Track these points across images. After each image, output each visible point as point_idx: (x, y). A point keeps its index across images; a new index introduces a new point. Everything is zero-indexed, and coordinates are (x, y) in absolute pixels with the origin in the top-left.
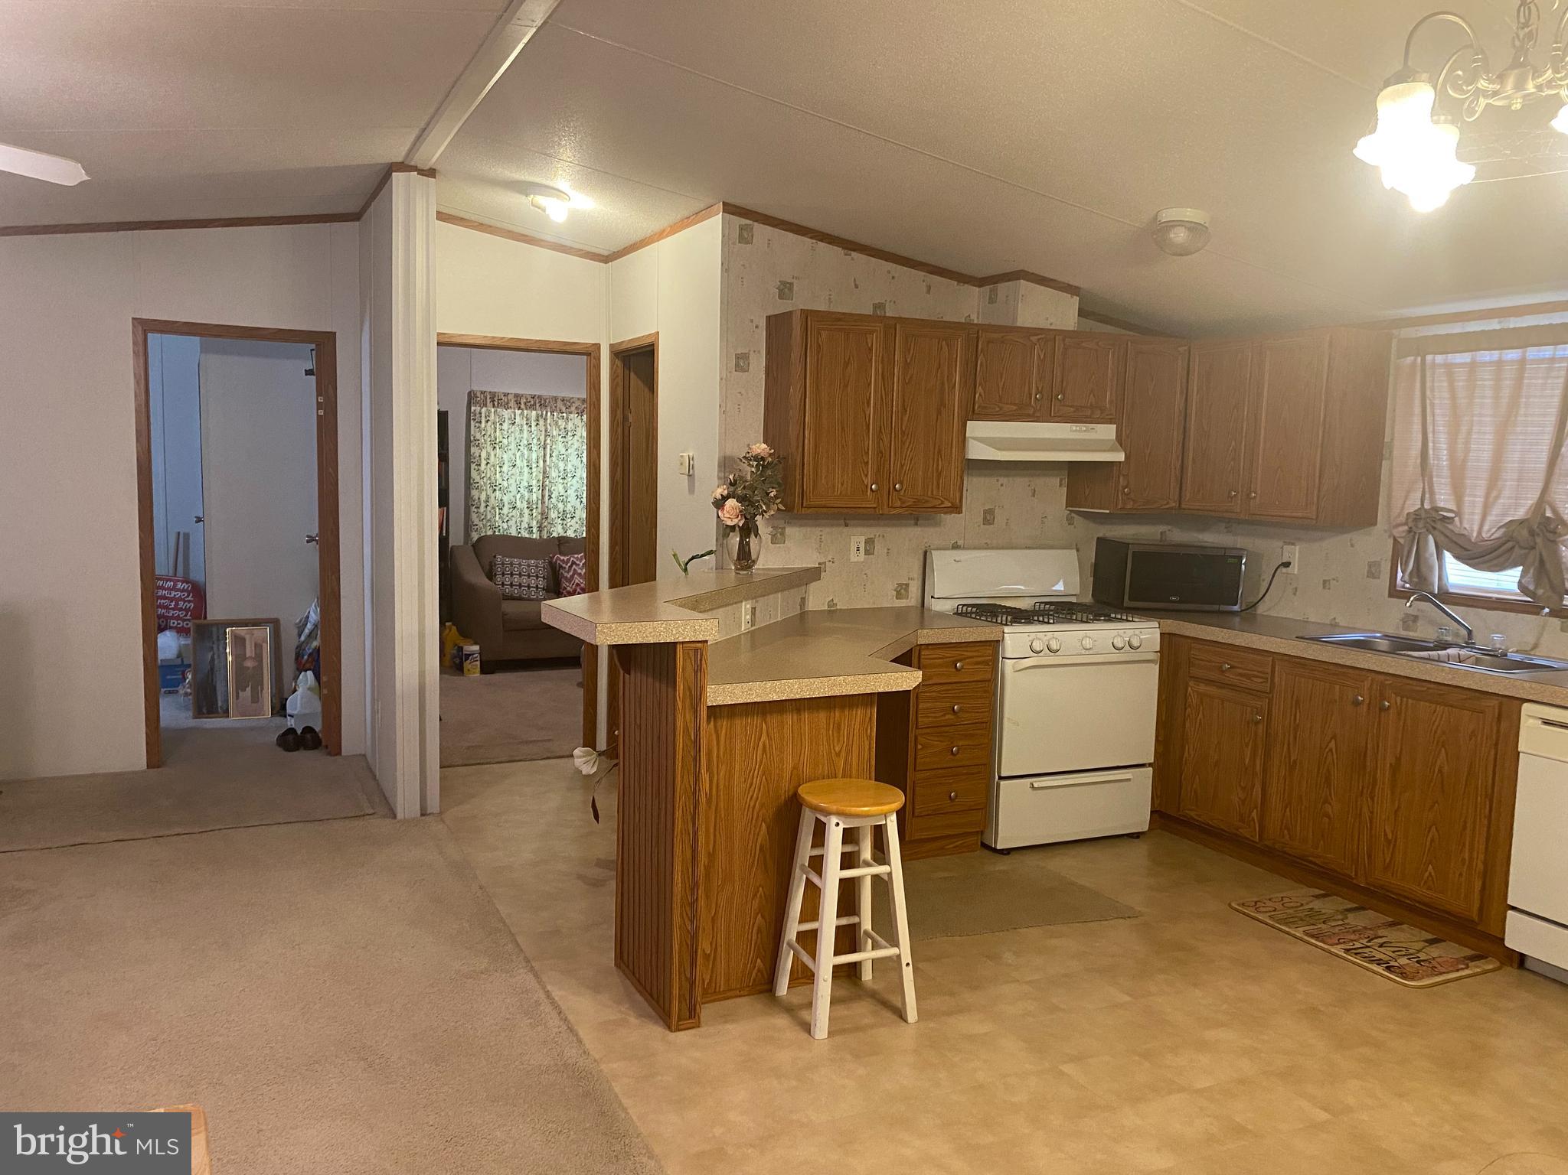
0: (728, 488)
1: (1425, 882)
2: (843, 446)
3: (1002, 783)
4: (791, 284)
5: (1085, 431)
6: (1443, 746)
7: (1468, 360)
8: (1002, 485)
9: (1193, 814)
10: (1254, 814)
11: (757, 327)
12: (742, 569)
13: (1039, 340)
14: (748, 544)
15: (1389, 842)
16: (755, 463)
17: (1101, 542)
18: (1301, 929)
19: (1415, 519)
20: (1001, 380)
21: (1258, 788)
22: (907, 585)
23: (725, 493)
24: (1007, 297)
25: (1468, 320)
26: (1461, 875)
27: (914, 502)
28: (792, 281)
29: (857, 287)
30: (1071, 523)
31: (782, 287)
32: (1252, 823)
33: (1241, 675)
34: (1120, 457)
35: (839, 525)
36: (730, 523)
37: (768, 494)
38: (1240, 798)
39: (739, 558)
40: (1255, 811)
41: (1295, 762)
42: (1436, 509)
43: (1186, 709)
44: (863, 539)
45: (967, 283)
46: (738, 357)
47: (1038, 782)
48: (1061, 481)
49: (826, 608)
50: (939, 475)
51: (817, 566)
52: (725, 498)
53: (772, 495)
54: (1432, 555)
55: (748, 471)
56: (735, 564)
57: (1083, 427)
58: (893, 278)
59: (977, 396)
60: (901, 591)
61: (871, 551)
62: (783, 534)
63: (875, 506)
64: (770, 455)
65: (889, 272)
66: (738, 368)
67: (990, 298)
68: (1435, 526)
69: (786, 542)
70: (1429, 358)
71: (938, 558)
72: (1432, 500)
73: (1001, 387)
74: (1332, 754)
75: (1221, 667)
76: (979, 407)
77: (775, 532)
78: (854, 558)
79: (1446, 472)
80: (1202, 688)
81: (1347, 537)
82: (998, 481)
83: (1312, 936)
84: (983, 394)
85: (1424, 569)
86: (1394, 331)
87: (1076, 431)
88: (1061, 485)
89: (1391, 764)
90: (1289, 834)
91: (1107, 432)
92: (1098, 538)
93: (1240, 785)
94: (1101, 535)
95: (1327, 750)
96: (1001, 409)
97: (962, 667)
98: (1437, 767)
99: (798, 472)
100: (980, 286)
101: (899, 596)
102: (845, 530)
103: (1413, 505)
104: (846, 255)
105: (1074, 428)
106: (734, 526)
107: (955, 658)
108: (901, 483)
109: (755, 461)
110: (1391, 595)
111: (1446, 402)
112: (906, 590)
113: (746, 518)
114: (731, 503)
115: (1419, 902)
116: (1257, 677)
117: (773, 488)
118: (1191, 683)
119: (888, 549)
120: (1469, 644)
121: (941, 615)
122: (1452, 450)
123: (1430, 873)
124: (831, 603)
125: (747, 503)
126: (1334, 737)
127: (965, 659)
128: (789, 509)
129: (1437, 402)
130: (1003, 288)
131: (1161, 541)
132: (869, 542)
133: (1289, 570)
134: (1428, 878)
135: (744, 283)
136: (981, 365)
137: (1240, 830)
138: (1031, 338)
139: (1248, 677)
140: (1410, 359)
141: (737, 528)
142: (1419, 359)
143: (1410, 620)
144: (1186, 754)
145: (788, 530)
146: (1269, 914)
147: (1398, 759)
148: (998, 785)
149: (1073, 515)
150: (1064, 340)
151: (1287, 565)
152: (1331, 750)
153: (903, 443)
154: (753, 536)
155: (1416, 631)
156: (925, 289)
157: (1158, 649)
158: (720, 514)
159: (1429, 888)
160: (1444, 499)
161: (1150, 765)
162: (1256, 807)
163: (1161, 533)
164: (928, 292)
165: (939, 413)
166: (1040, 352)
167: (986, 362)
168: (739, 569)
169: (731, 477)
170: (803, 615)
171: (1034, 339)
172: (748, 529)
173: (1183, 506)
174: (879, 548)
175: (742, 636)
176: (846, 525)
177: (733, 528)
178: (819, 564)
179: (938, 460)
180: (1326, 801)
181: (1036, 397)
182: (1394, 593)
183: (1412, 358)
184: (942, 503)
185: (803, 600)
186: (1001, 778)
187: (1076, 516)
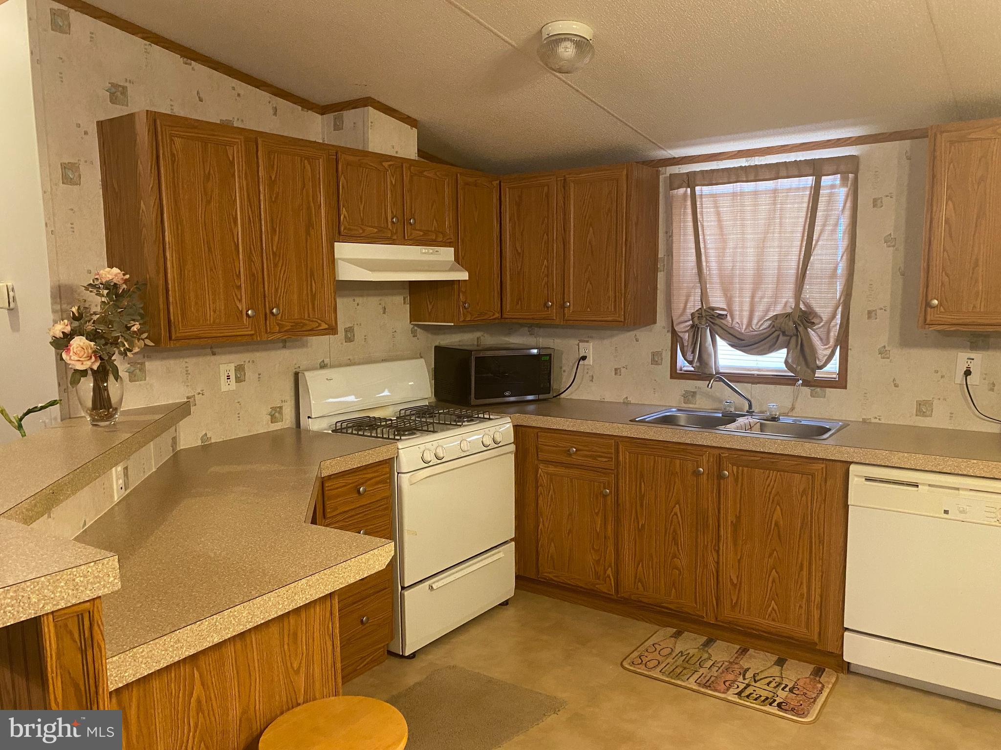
0: (71, 323)
1: (770, 615)
2: (211, 270)
3: (406, 593)
4: (124, 88)
5: (432, 253)
6: (778, 504)
7: (731, 191)
8: (358, 305)
9: (551, 576)
10: (609, 572)
11: (86, 133)
12: (102, 420)
13: (390, 166)
14: (106, 389)
15: (734, 585)
16: (106, 292)
17: (439, 350)
18: (692, 680)
19: (699, 317)
20: (361, 203)
21: (611, 548)
22: (281, 408)
23: (68, 329)
24: (354, 123)
25: (722, 160)
26: (801, 607)
27: (292, 326)
28: (125, 85)
29: (201, 100)
30: (414, 333)
31: (113, 90)
32: (608, 579)
33: (586, 456)
34: (464, 276)
35: (206, 355)
36: (80, 367)
37: (129, 328)
38: (594, 560)
39: (94, 407)
40: (610, 569)
41: (643, 526)
42: (713, 309)
43: (537, 488)
44: (232, 367)
45: (310, 110)
46: (64, 167)
47: (437, 583)
48: (404, 299)
49: (199, 443)
50: (314, 297)
51: (186, 400)
52: (67, 337)
53: (135, 328)
54: (710, 345)
55: (96, 302)
56: (91, 415)
57: (430, 249)
58: (239, 95)
59: (342, 217)
60: (275, 414)
61: (242, 378)
62: (143, 370)
63: (253, 332)
64: (126, 281)
65: (234, 88)
66: (66, 180)
67: (335, 125)
68: (713, 321)
69: (147, 378)
70: (698, 188)
71: (314, 381)
72: (708, 302)
73: (362, 209)
74: (678, 518)
75: (569, 451)
76: (344, 230)
77: (132, 369)
78: (224, 387)
79: (716, 279)
80: (551, 469)
81: (632, 333)
82: (354, 300)
83: (705, 686)
84: (347, 215)
85: (705, 356)
86: (660, 169)
87: (425, 253)
88: (404, 303)
89: (732, 522)
90: (643, 586)
91: (447, 254)
92: (436, 347)
93: (593, 548)
94: (437, 344)
95: (673, 514)
96: (364, 231)
97: (365, 491)
98: (773, 523)
99: (161, 300)
100: (322, 114)
101: (273, 420)
102: (213, 358)
103: (694, 305)
104: (186, 64)
105: (424, 251)
106: (86, 370)
107: (356, 483)
108: (278, 307)
109: (107, 289)
110: (672, 377)
111: (713, 223)
112: (280, 413)
113: (101, 359)
114: (79, 342)
115: (765, 632)
116: (601, 457)
117: (134, 320)
118: (541, 466)
119: (259, 374)
120: (750, 413)
121: (320, 435)
122: (720, 263)
123: (773, 608)
124: (205, 437)
125: (103, 341)
126: (678, 503)
127: (366, 482)
128: (157, 341)
129: (705, 224)
130: (349, 116)
131: (478, 345)
132: (239, 369)
133: (586, 362)
134: (771, 612)
135: (64, 80)
136: (343, 187)
137: (597, 586)
138: (384, 164)
139: (594, 458)
140: (681, 191)
141: (90, 372)
142: (689, 190)
143: (689, 396)
144: (541, 526)
145: (148, 365)
146: (659, 669)
147: (738, 518)
148: (402, 596)
149: (416, 328)
150: (410, 169)
151: (584, 358)
152: (676, 514)
153: (276, 265)
154: (111, 378)
155: (695, 404)
156: (272, 112)
157: (512, 441)
158: (64, 356)
159: (773, 620)
160: (717, 300)
161: (512, 540)
162: (610, 566)
163: (478, 338)
164: (275, 114)
165: (308, 233)
166: (392, 178)
167: (347, 182)
168: (97, 421)
169: (74, 309)
170: (176, 456)
171: (386, 164)
172: (103, 373)
173: (505, 316)
174: (249, 374)
175: (116, 507)
176: (214, 354)
177: (84, 373)
178: (188, 398)
179: (311, 282)
180: (674, 556)
181: (393, 222)
182: (676, 374)
183: (685, 189)
184: (320, 325)
185: (174, 439)
186: (403, 588)
187: (419, 330)
